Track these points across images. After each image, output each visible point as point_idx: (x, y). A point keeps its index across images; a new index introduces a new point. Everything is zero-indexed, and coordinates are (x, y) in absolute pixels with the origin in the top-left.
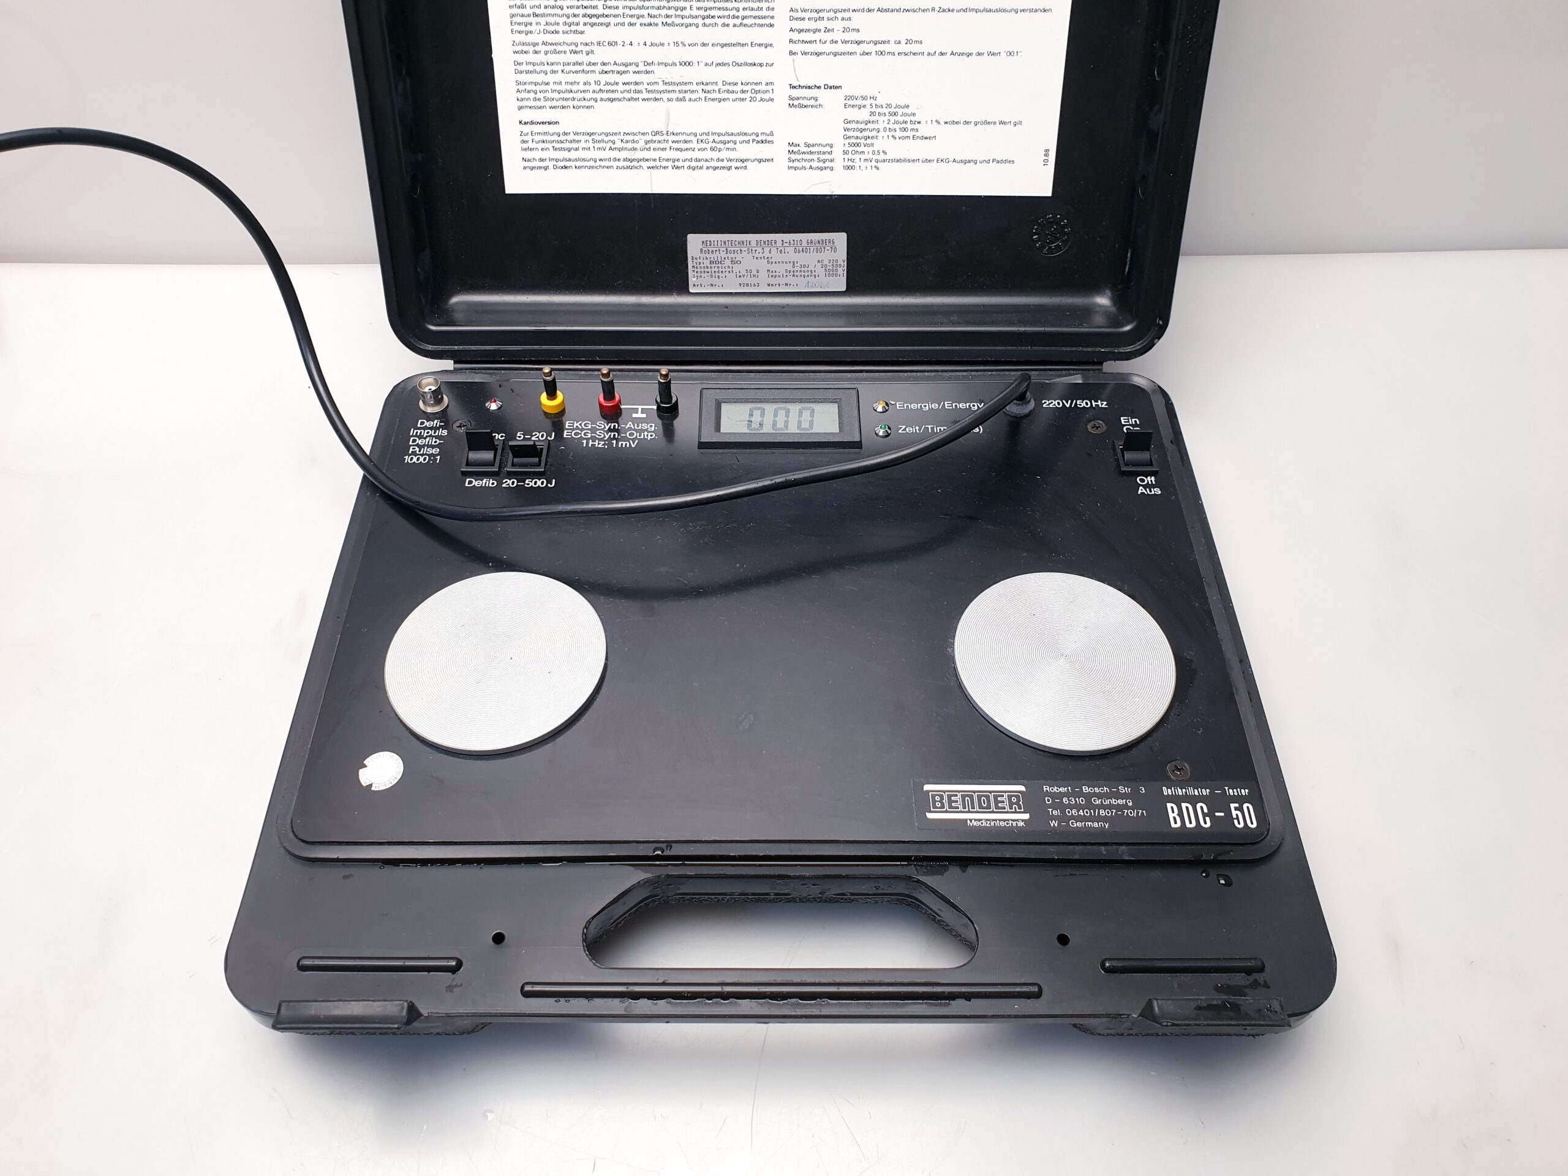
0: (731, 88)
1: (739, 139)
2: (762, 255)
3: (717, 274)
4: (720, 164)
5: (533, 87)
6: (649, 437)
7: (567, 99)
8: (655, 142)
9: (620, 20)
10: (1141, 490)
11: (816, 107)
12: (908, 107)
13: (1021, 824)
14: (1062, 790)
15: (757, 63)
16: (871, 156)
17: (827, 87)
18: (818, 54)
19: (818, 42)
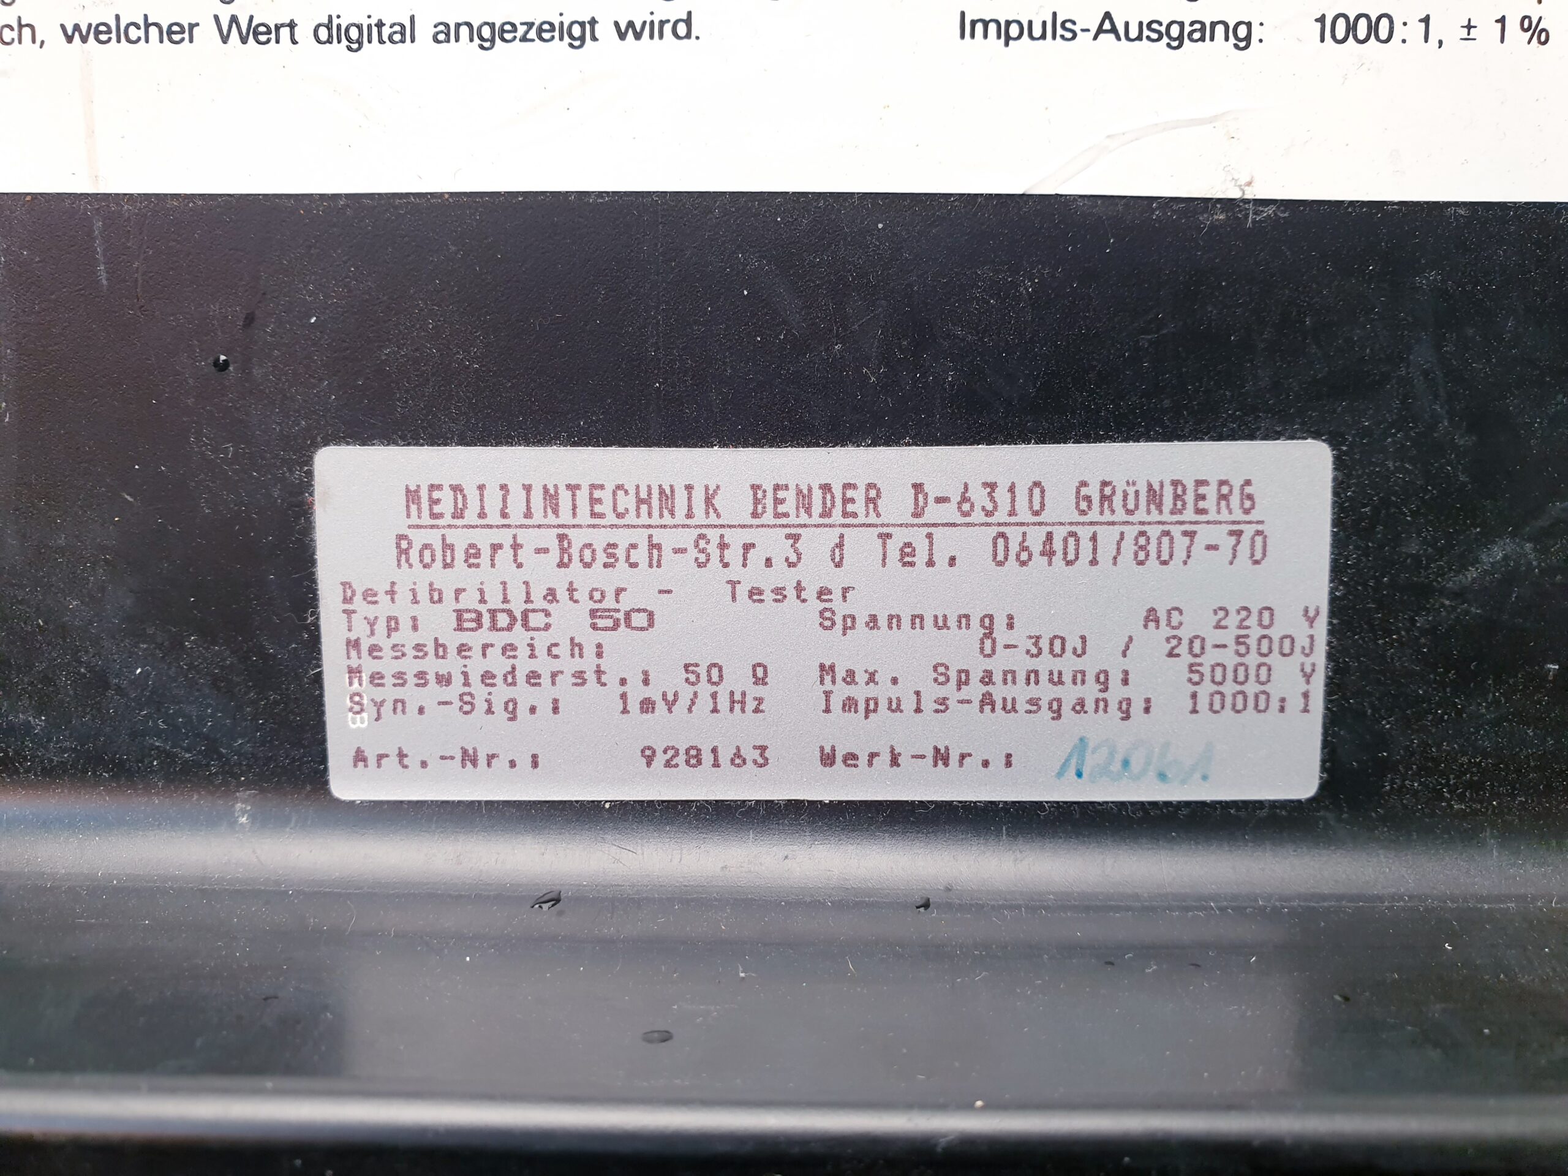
2: (787, 578)
3: (501, 693)
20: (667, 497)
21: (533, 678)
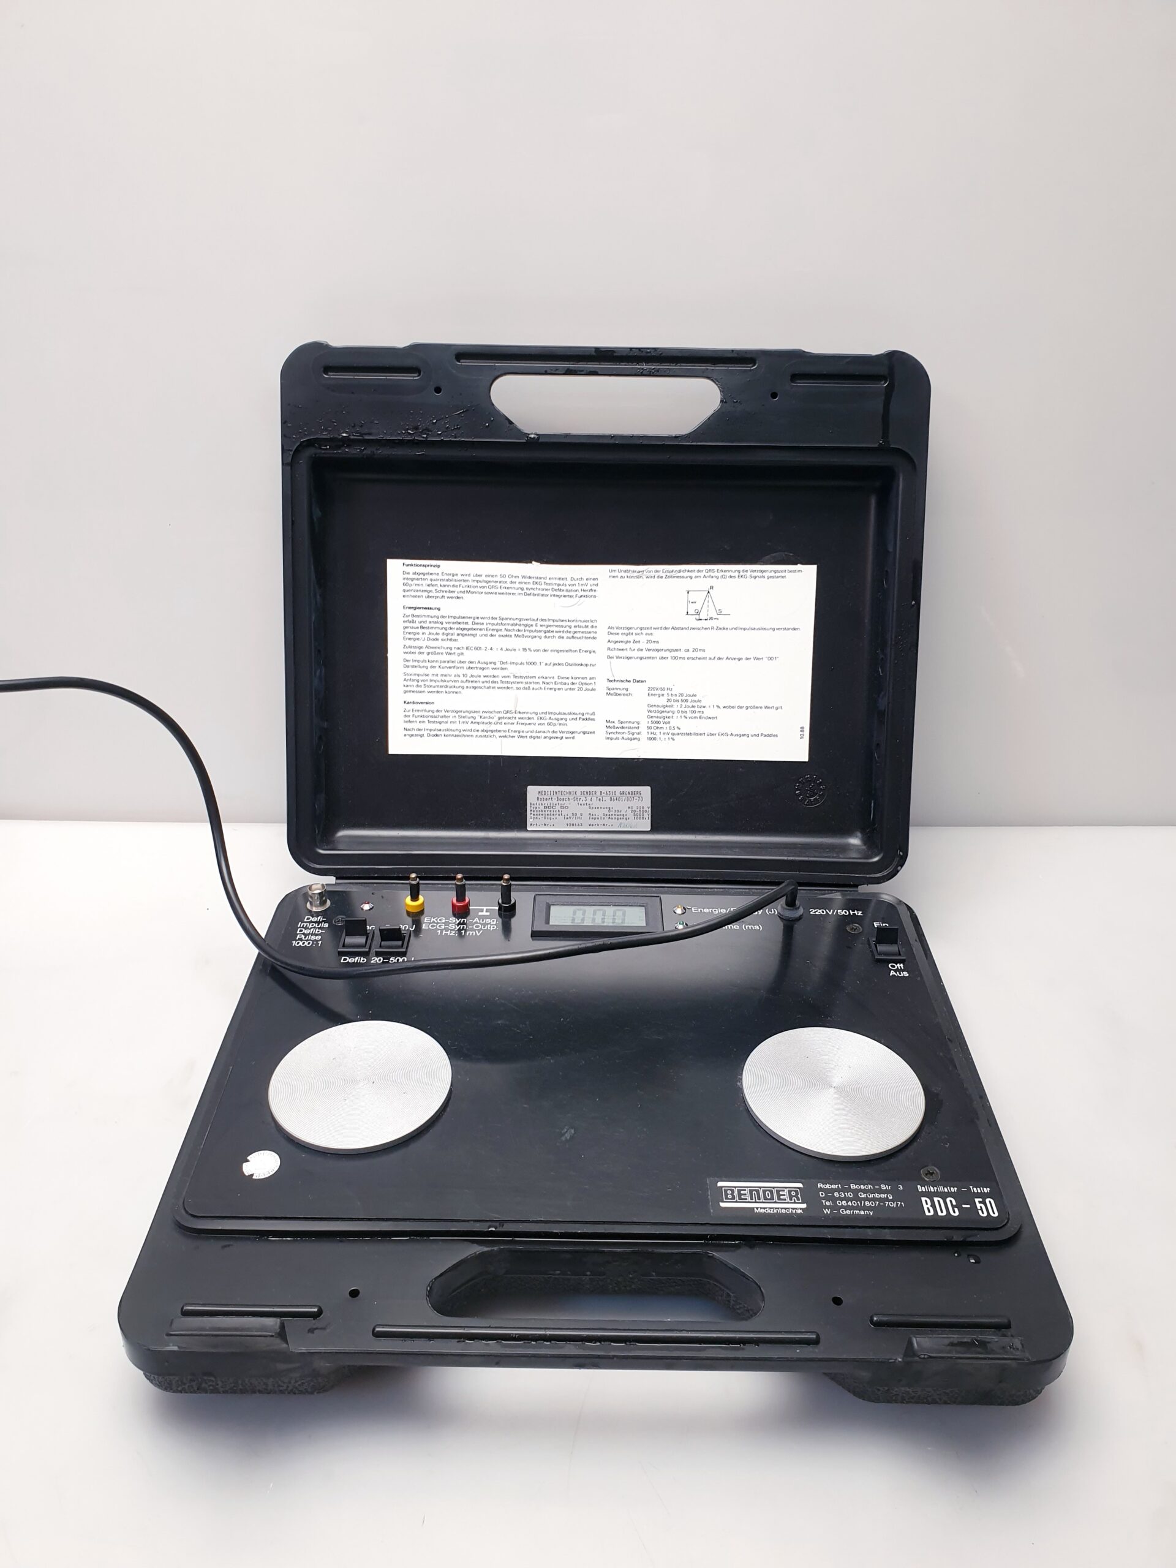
0: (564, 681)
1: (568, 717)
2: (585, 803)
3: (549, 816)
4: (554, 735)
5: (416, 677)
6: (492, 929)
7: (441, 687)
8: (506, 718)
9: (485, 632)
10: (892, 973)
11: (627, 695)
12: (695, 695)
13: (800, 1211)
14: (834, 1186)
15: (583, 663)
16: (668, 731)
17: (635, 681)
18: (628, 658)
19: (628, 650)
20: (570, 793)
21: (553, 815)
